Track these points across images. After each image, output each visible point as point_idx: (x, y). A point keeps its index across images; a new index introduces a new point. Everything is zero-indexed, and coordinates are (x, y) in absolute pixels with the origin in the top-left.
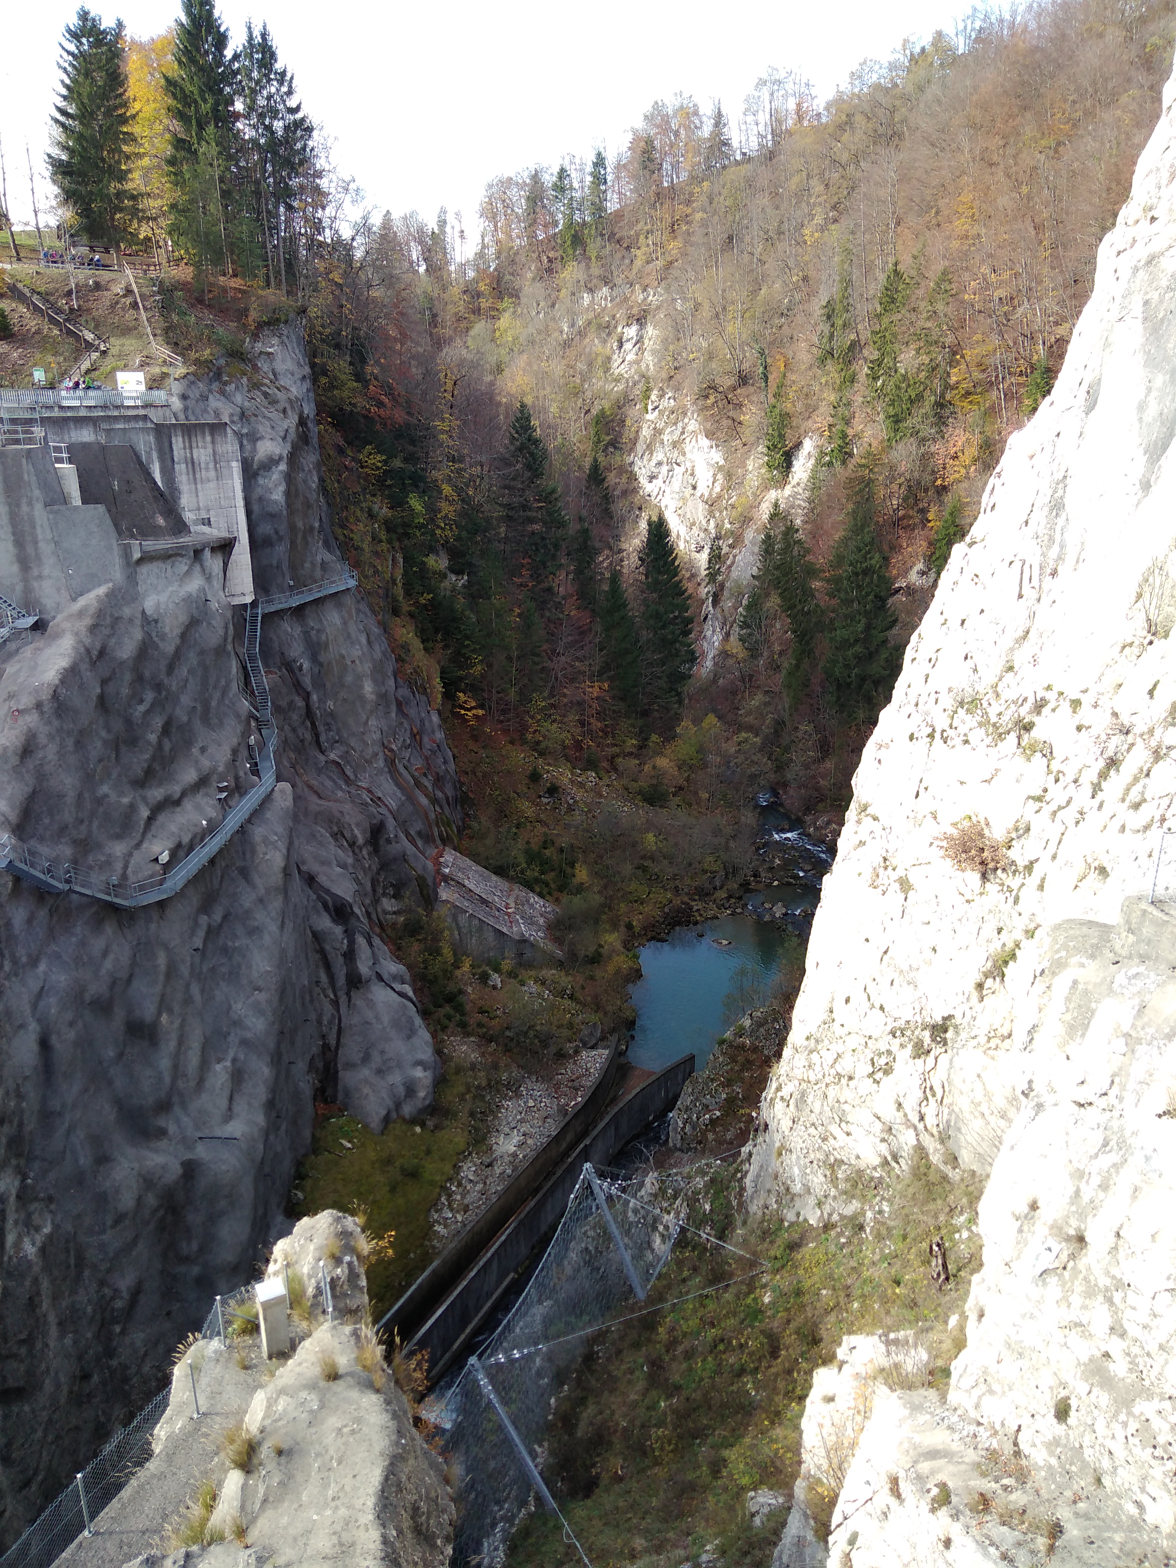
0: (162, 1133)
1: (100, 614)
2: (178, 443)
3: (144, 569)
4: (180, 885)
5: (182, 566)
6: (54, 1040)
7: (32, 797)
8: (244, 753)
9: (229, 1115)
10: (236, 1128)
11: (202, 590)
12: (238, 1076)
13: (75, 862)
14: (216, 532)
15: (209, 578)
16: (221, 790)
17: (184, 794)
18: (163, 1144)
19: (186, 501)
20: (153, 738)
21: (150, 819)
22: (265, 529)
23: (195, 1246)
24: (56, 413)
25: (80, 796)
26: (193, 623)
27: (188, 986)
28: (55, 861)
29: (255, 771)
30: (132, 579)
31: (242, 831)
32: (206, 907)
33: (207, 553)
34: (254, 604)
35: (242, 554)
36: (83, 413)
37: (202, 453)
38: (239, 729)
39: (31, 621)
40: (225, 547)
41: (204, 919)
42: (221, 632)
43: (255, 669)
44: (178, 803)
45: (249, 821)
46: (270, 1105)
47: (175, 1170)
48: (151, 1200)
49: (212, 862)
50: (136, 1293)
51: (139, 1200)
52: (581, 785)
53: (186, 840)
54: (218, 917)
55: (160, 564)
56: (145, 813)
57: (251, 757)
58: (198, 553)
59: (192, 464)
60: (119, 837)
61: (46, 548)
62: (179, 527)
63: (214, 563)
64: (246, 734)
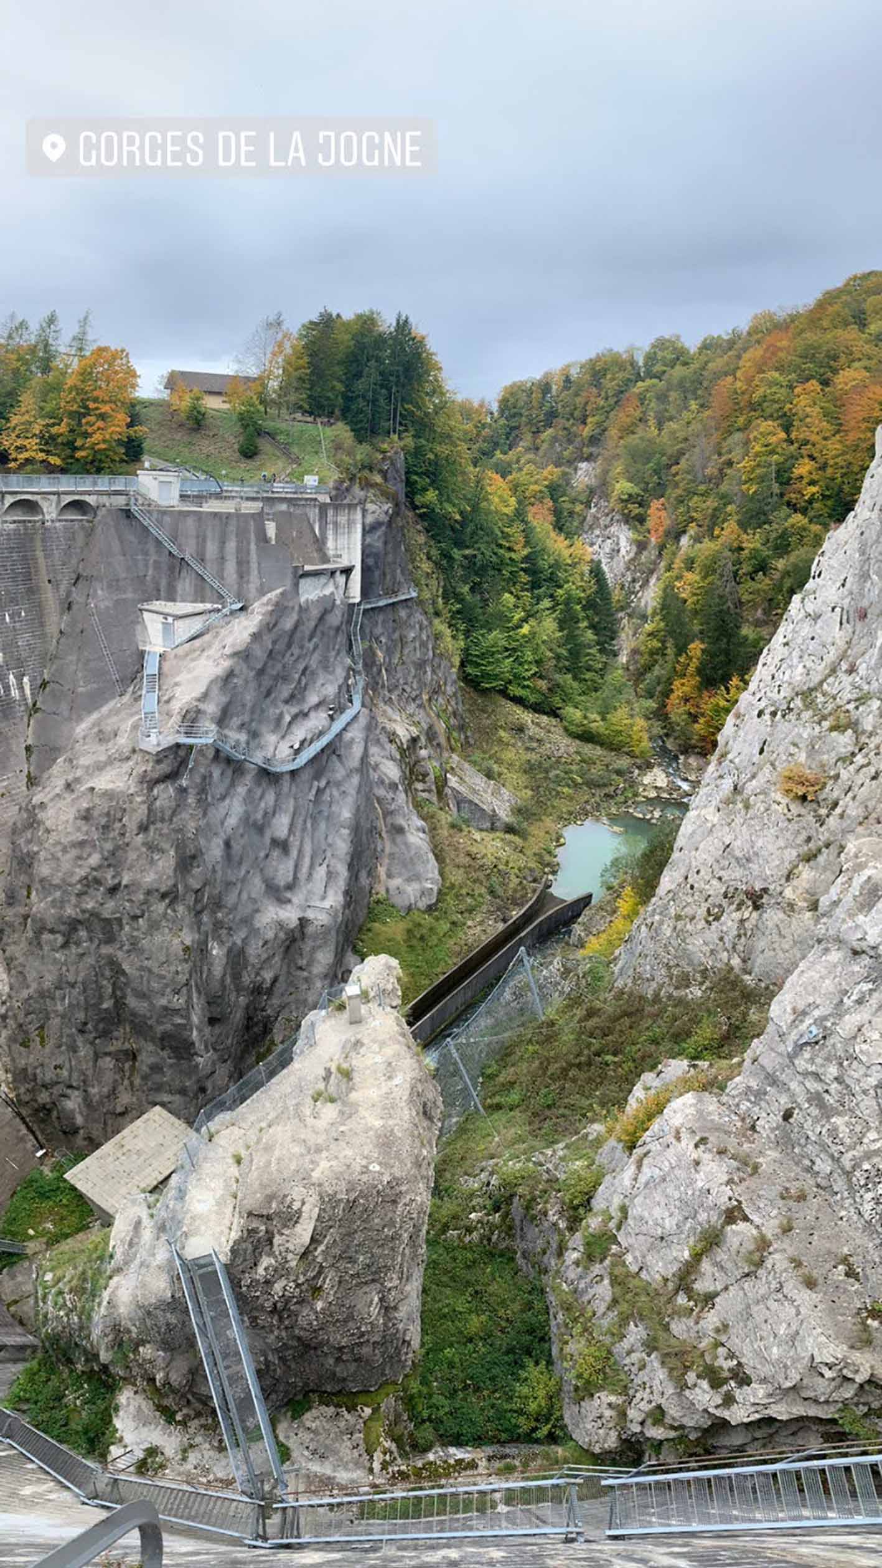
0: (289, 901)
1: (277, 604)
2: (330, 512)
3: (302, 582)
4: (304, 762)
5: (323, 579)
6: (232, 843)
7: (229, 704)
8: (344, 689)
9: (323, 898)
10: (327, 904)
11: (332, 593)
12: (330, 875)
13: (248, 743)
14: (345, 563)
15: (337, 588)
16: (331, 709)
17: (310, 710)
18: (289, 907)
19: (330, 544)
20: (297, 676)
21: (290, 723)
22: (370, 561)
23: (305, 962)
24: (270, 495)
25: (254, 706)
26: (325, 613)
27: (305, 822)
28: (238, 742)
29: (351, 701)
30: (296, 585)
31: (339, 735)
32: (317, 776)
33: (338, 573)
34: (359, 604)
35: (356, 576)
36: (283, 495)
37: (342, 519)
38: (344, 674)
39: (240, 605)
40: (347, 571)
41: (316, 783)
42: (340, 618)
43: (356, 640)
44: (306, 715)
45: (344, 729)
46: (347, 893)
47: (294, 923)
48: (282, 935)
49: (322, 750)
50: (275, 980)
51: (276, 935)
52: (538, 725)
53: (309, 737)
54: (323, 783)
55: (313, 578)
56: (288, 718)
57: (348, 691)
58: (333, 573)
59: (336, 524)
60: (273, 732)
61: (254, 565)
62: (325, 559)
63: (341, 579)
64: (347, 678)
